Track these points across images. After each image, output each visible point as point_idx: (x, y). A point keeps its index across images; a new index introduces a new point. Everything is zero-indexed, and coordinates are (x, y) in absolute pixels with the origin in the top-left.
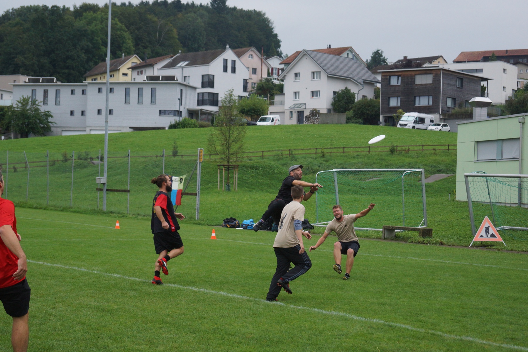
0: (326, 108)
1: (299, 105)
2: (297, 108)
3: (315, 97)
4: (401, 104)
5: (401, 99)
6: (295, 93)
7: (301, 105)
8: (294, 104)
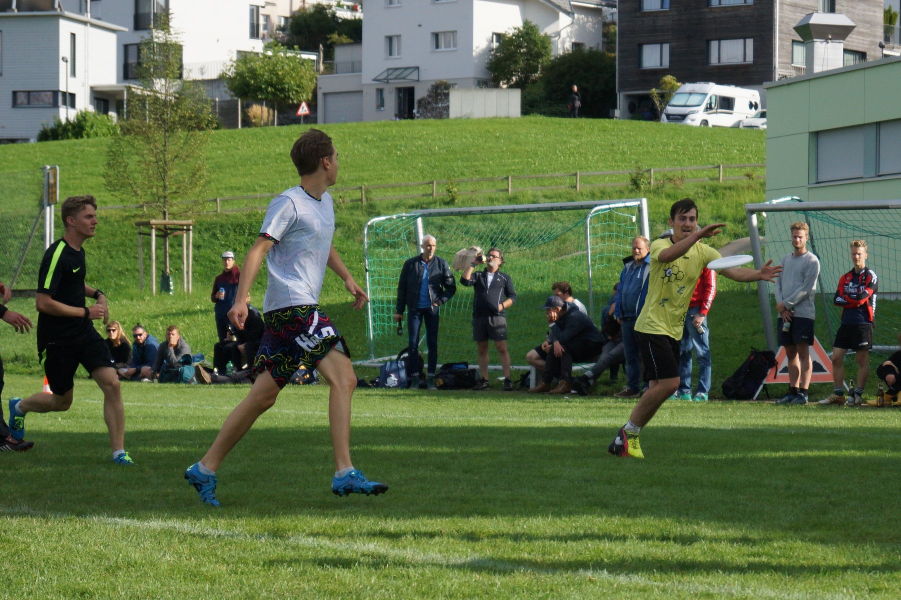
0: (474, 78)
1: (400, 71)
2: (395, 79)
3: (443, 49)
4: (671, 61)
5: (671, 47)
6: (390, 39)
7: (407, 72)
8: (388, 70)
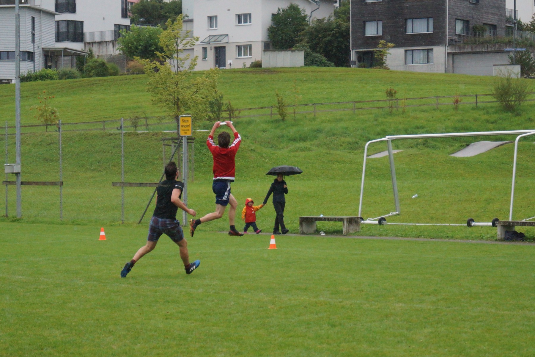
0: (262, 41)
1: (217, 37)
2: (214, 42)
3: (243, 24)
4: (384, 32)
5: (383, 24)
6: (210, 18)
7: (221, 38)
8: (210, 36)
